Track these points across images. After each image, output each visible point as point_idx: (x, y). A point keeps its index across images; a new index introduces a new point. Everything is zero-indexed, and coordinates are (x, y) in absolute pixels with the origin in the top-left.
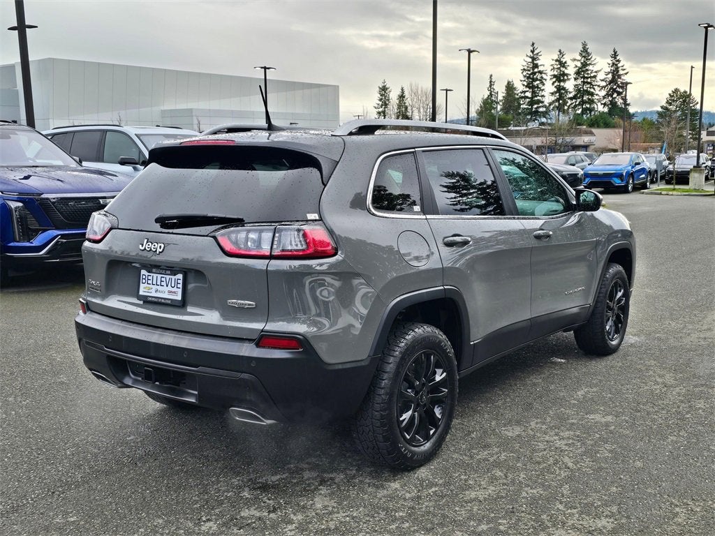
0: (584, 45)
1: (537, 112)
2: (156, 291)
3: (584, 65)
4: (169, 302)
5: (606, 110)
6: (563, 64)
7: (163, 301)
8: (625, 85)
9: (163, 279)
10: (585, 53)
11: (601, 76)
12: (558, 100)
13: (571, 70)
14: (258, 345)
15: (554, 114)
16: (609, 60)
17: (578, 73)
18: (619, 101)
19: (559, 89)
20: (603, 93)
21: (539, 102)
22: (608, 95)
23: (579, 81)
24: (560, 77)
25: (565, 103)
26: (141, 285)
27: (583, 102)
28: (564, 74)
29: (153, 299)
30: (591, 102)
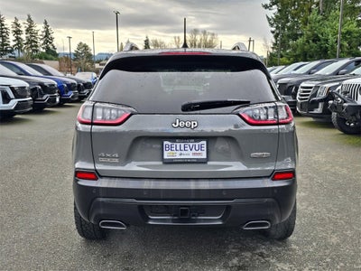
0: (29, 16)
1: (6, 50)
2: (181, 154)
3: (30, 26)
5: (44, 51)
6: (18, 25)
8: (52, 39)
9: (187, 146)
10: (30, 20)
11: (40, 33)
12: (17, 44)
13: (23, 29)
14: (274, 179)
15: (16, 52)
16: (43, 25)
17: (27, 30)
18: (51, 47)
19: (18, 39)
20: (42, 42)
21: (7, 45)
22: (44, 43)
23: (29, 35)
24: (17, 32)
25: (22, 46)
26: (165, 152)
27: (32, 46)
28: (19, 31)
30: (36, 46)
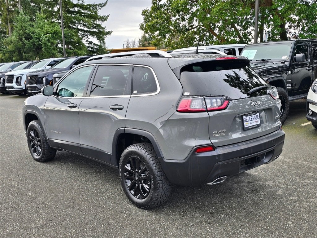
2: (250, 124)
4: (257, 126)
7: (254, 126)
9: (252, 117)
26: (245, 123)
29: (251, 127)
